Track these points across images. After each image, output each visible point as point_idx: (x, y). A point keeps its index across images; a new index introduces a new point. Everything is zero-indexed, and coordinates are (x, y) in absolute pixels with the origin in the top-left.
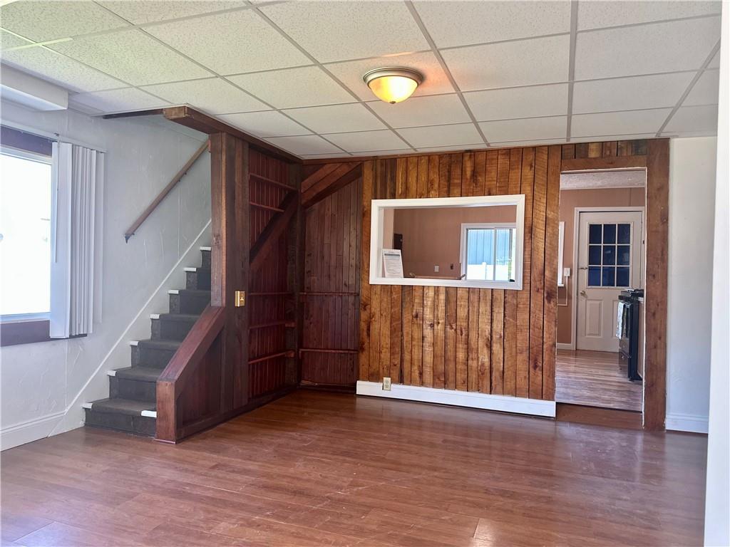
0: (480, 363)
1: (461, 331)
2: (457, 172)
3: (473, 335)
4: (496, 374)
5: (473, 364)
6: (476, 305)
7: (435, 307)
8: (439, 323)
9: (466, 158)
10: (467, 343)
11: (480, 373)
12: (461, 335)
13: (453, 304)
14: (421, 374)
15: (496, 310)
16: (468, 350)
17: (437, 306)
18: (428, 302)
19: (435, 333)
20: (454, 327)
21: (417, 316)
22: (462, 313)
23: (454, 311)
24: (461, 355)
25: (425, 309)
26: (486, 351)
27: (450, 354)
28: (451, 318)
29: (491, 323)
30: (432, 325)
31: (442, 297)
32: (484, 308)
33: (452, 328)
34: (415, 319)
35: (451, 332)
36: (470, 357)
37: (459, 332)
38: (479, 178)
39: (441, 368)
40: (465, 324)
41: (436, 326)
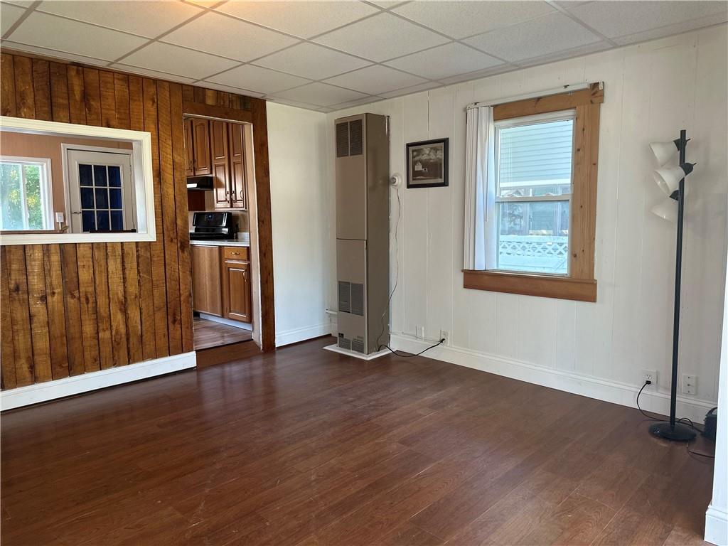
0: (114, 333)
1: (87, 299)
2: (60, 89)
3: (102, 301)
4: (133, 340)
5: (105, 335)
6: (103, 263)
7: (46, 272)
8: (54, 293)
9: (73, 73)
10: (96, 312)
11: (115, 344)
12: (88, 303)
13: (72, 267)
14: (32, 368)
15: (128, 266)
16: (97, 320)
17: (49, 270)
18: (35, 267)
19: (50, 307)
20: (77, 295)
21: (17, 289)
22: (85, 275)
23: (74, 275)
24: (88, 329)
25: (30, 278)
26: (120, 316)
27: (74, 330)
28: (71, 286)
29: (124, 283)
30: (44, 298)
31: (55, 258)
32: (114, 266)
33: (73, 296)
34: (14, 294)
35: (72, 302)
36: (101, 328)
37: (83, 299)
38: (93, 103)
39: (62, 351)
40: (91, 289)
41: (49, 298)
